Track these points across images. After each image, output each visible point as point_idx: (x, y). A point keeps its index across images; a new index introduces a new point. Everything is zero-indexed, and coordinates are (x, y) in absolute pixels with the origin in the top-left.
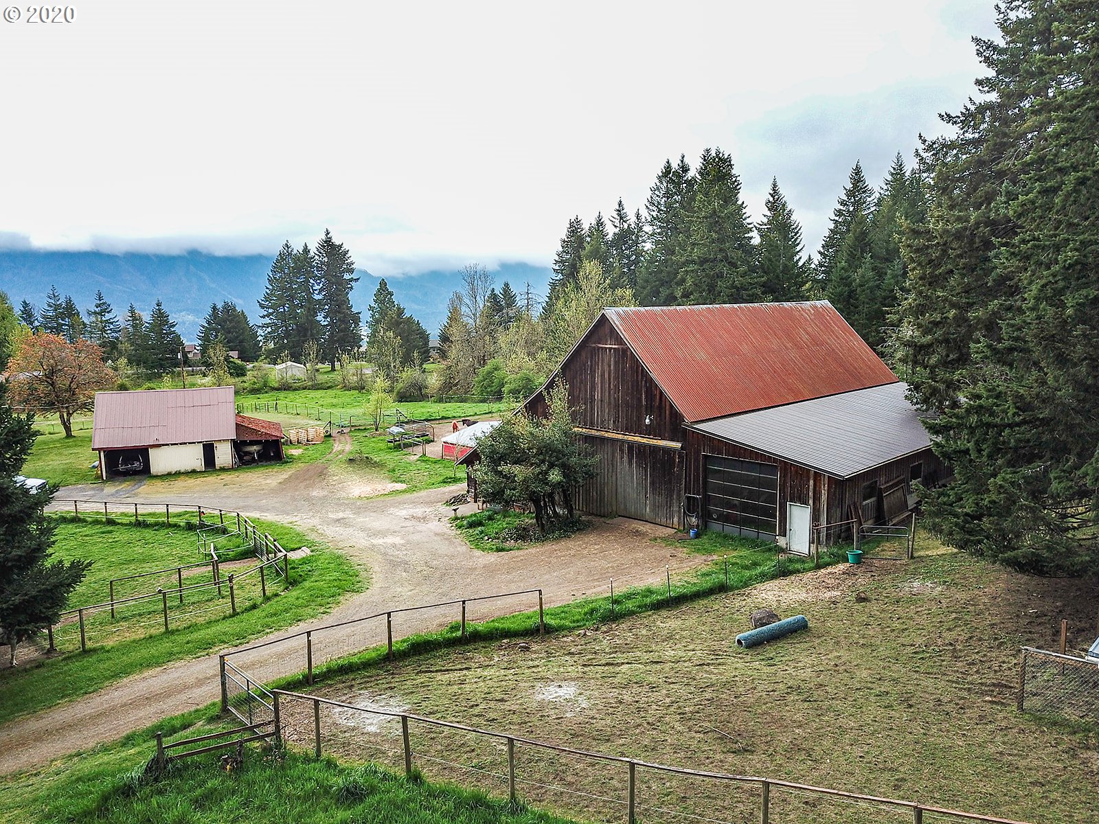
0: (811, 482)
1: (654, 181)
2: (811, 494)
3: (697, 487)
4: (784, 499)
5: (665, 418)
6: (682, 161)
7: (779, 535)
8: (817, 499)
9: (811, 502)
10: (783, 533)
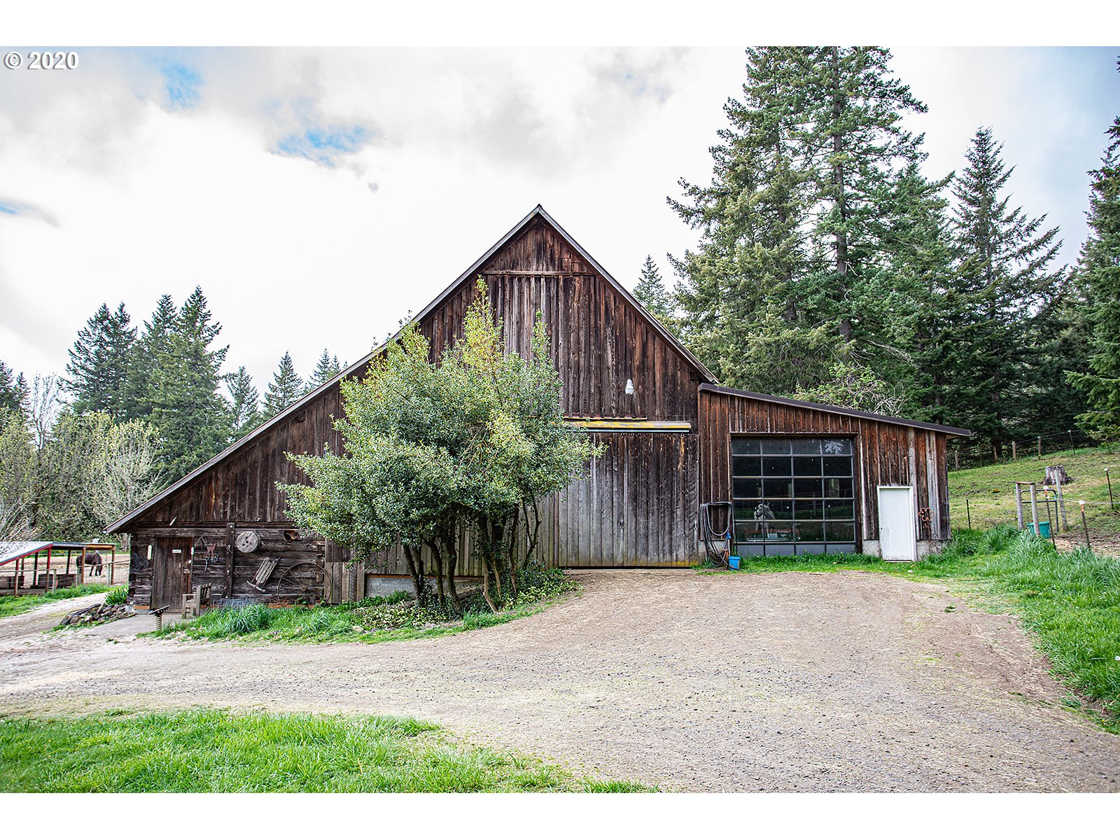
0: (912, 451)
1: (83, 325)
2: (913, 468)
3: (722, 489)
4: (872, 482)
5: (654, 383)
6: (121, 310)
7: (870, 539)
8: (921, 473)
9: (913, 479)
10: (875, 535)
